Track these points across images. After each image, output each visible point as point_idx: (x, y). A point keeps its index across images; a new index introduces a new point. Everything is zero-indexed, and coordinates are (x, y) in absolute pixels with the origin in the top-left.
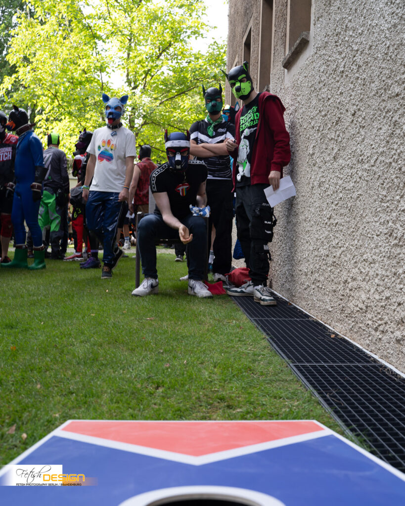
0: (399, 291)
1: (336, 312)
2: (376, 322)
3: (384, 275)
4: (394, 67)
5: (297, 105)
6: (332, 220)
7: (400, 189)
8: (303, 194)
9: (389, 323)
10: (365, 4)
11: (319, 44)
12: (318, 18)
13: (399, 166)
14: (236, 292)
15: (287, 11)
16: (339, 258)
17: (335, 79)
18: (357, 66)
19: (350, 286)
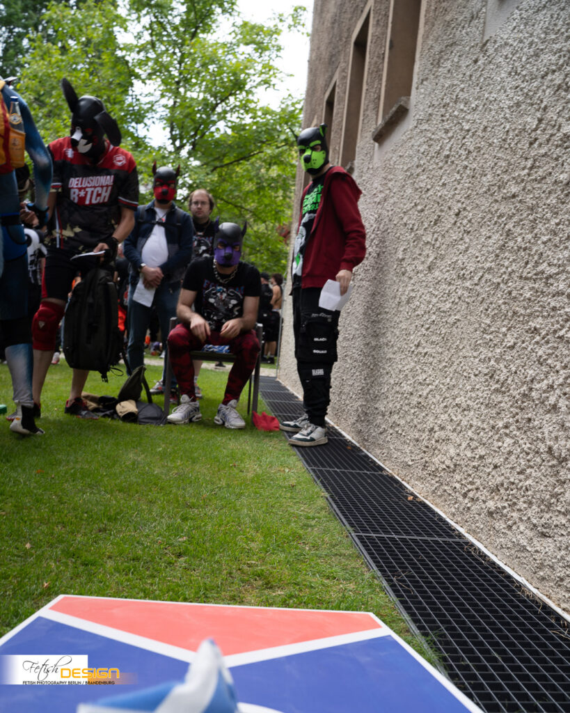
0: (497, 449)
1: (417, 467)
2: (466, 486)
3: (479, 427)
4: (512, 158)
6: (420, 349)
7: (508, 319)
8: (387, 310)
9: (481, 489)
10: (482, 71)
11: (421, 115)
12: (423, 80)
13: (509, 289)
14: (289, 426)
15: (383, 66)
16: (426, 398)
17: (437, 164)
18: (467, 152)
19: (436, 435)
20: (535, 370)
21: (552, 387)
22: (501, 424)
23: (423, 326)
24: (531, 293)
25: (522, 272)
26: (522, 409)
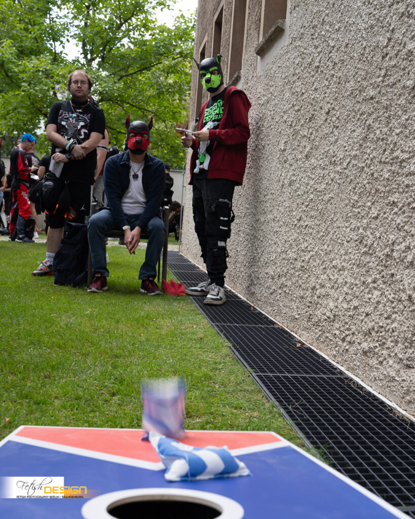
0: (368, 300)
1: (303, 320)
2: (344, 332)
3: (352, 283)
4: (369, 69)
5: (270, 95)
6: (301, 223)
7: (372, 195)
8: (273, 191)
9: (357, 333)
11: (295, 34)
12: (295, 7)
13: (372, 171)
16: (308, 262)
17: (310, 73)
18: (333, 63)
19: (318, 292)
20: (395, 235)
21: (409, 248)
22: (370, 280)
23: (303, 203)
24: (389, 174)
25: (381, 158)
26: (386, 267)
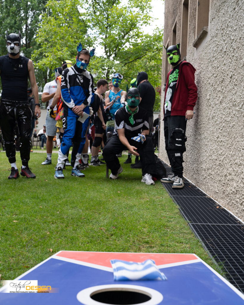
1: (221, 193)
2: (242, 200)
5: (201, 69)
6: (219, 139)
8: (204, 122)
11: (213, 34)
12: (213, 19)
14: (166, 180)
15: (196, 14)
16: (223, 161)
17: (221, 55)
18: (233, 49)
19: (228, 178)
